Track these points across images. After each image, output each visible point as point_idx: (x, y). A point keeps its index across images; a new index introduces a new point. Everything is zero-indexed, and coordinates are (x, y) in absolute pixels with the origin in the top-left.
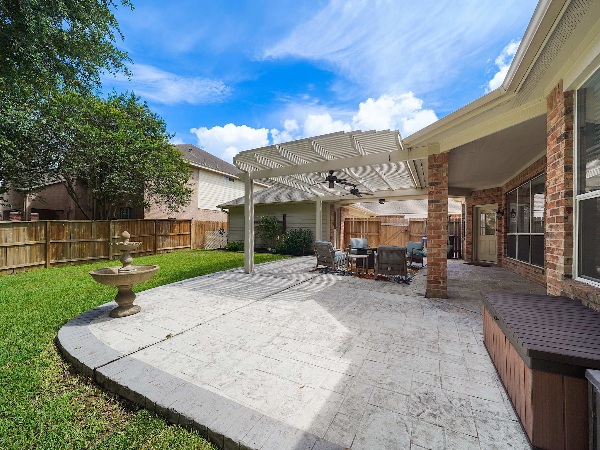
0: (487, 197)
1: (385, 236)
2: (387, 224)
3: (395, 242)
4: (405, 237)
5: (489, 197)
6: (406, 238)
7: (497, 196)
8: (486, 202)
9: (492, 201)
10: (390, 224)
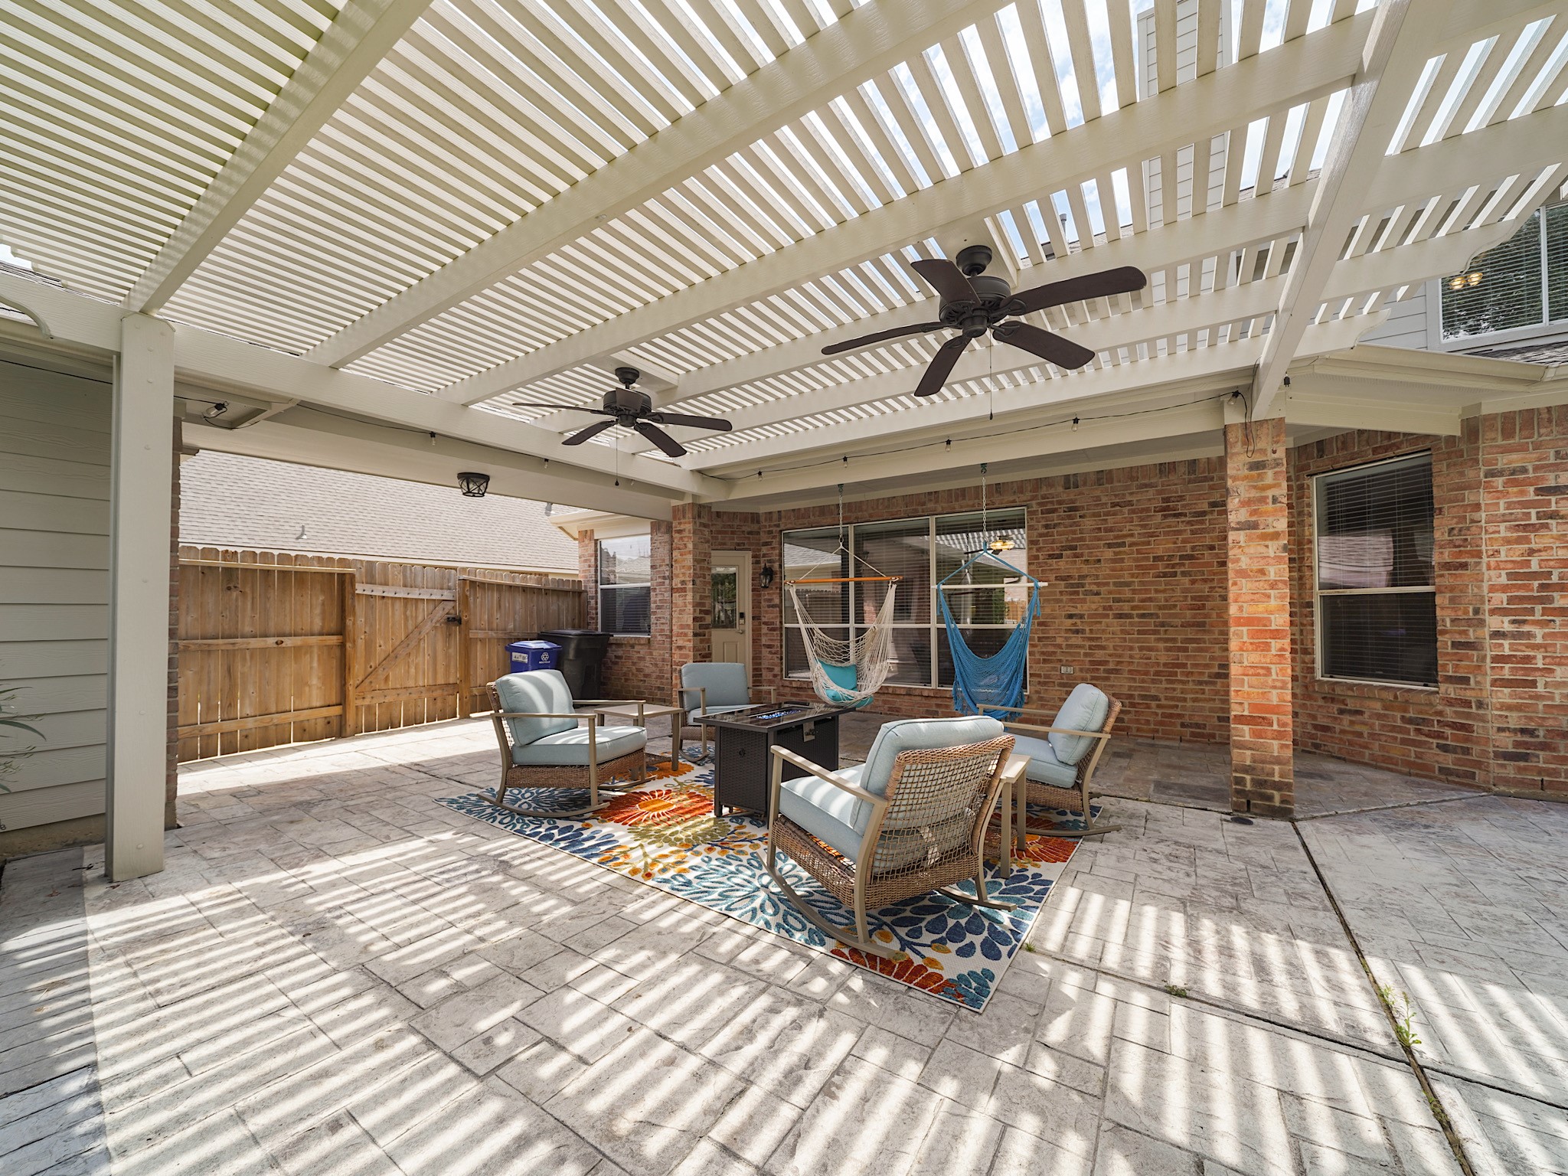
0: (726, 533)
1: (369, 645)
2: (378, 591)
3: (413, 670)
4: (449, 648)
5: (733, 533)
6: (451, 651)
7: (750, 533)
8: (725, 544)
9: (738, 545)
10: (389, 593)
